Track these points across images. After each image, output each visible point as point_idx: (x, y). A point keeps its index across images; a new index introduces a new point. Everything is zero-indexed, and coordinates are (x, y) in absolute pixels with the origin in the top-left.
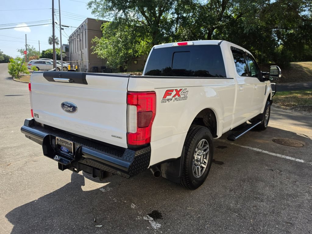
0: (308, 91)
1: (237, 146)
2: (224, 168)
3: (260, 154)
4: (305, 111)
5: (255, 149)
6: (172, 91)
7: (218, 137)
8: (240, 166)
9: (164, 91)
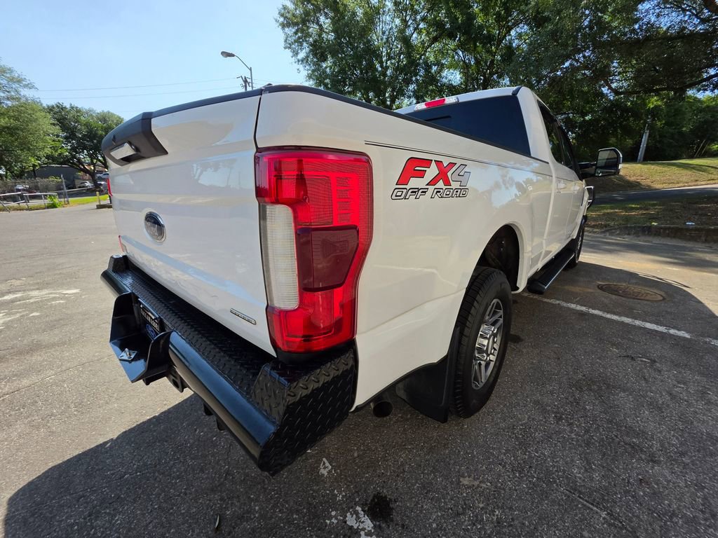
0: (633, 204)
1: (536, 299)
2: (524, 350)
3: (586, 317)
4: (629, 234)
5: (573, 306)
6: (427, 163)
7: (520, 290)
8: (557, 345)
9: (401, 159)
